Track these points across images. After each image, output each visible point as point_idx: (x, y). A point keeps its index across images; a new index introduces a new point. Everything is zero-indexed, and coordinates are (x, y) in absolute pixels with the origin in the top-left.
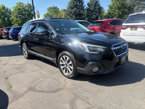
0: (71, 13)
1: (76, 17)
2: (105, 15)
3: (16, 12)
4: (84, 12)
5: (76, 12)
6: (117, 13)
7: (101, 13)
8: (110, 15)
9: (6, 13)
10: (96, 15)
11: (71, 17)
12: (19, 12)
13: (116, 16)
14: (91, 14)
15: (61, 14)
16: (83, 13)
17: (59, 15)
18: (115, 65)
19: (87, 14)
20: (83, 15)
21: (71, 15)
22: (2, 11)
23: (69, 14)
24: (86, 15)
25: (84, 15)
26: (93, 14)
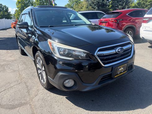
0: (93, 3)
1: (99, 8)
2: (133, 5)
3: (38, 3)
4: (109, 2)
5: (99, 3)
6: (149, 3)
7: (129, 3)
8: (139, 6)
9: (29, 5)
10: (122, 5)
11: (93, 8)
12: (40, 3)
13: (147, 7)
14: (117, 4)
15: (82, 5)
16: (107, 3)
17: (80, 5)
18: (102, 79)
19: (111, 4)
20: (106, 6)
21: (93, 5)
22: (25, 3)
23: (92, 4)
24: (111, 6)
25: (109, 6)
26: (119, 4)
